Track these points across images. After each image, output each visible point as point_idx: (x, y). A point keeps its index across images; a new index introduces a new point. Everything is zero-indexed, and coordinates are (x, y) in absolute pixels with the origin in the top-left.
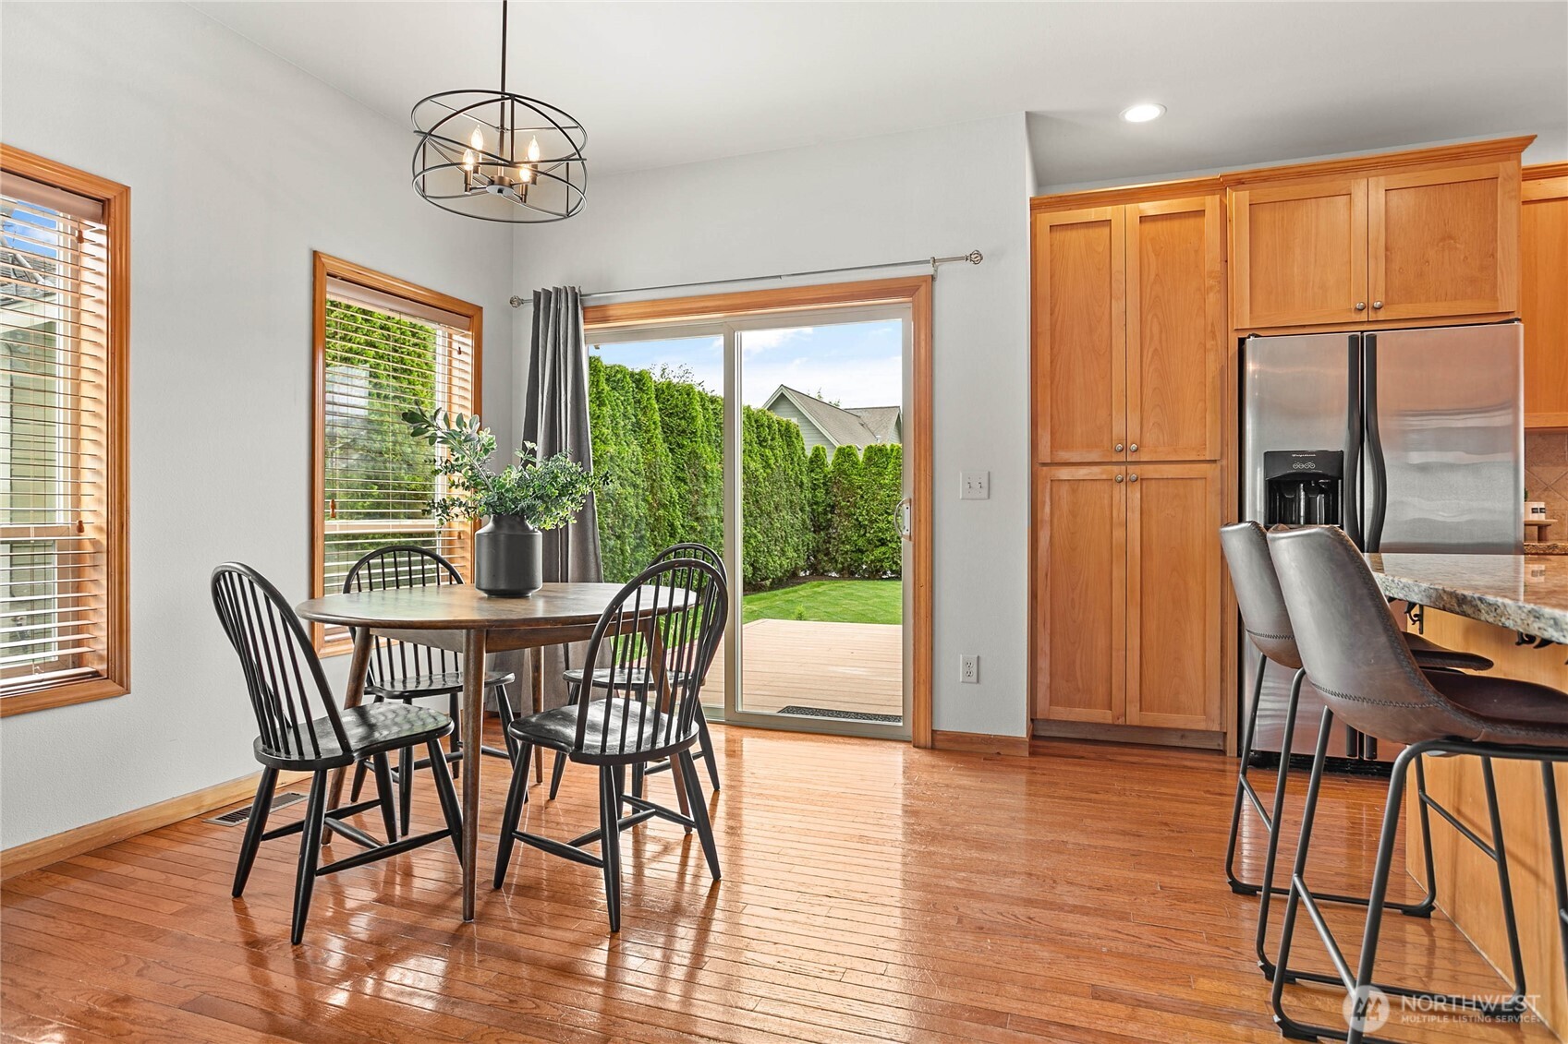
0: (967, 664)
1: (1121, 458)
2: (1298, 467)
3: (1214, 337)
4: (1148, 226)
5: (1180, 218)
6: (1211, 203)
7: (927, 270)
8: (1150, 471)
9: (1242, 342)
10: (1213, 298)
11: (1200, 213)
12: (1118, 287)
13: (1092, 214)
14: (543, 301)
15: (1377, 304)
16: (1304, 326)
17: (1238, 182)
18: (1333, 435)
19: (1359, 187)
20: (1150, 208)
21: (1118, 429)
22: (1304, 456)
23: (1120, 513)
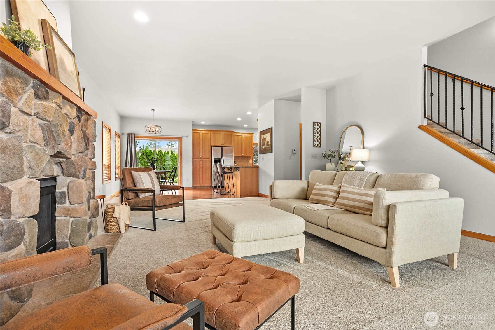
0: (186, 180)
1: (201, 158)
2: (217, 159)
3: (209, 146)
4: (203, 134)
5: (206, 133)
6: (209, 132)
7: (181, 137)
8: (203, 159)
9: (212, 147)
10: (209, 142)
11: (208, 133)
12: (200, 140)
13: (198, 132)
14: (129, 135)
15: (223, 144)
16: (217, 146)
17: (212, 131)
18: (220, 157)
19: (222, 133)
20: (203, 132)
21: (200, 155)
22: (217, 158)
23: (200, 164)
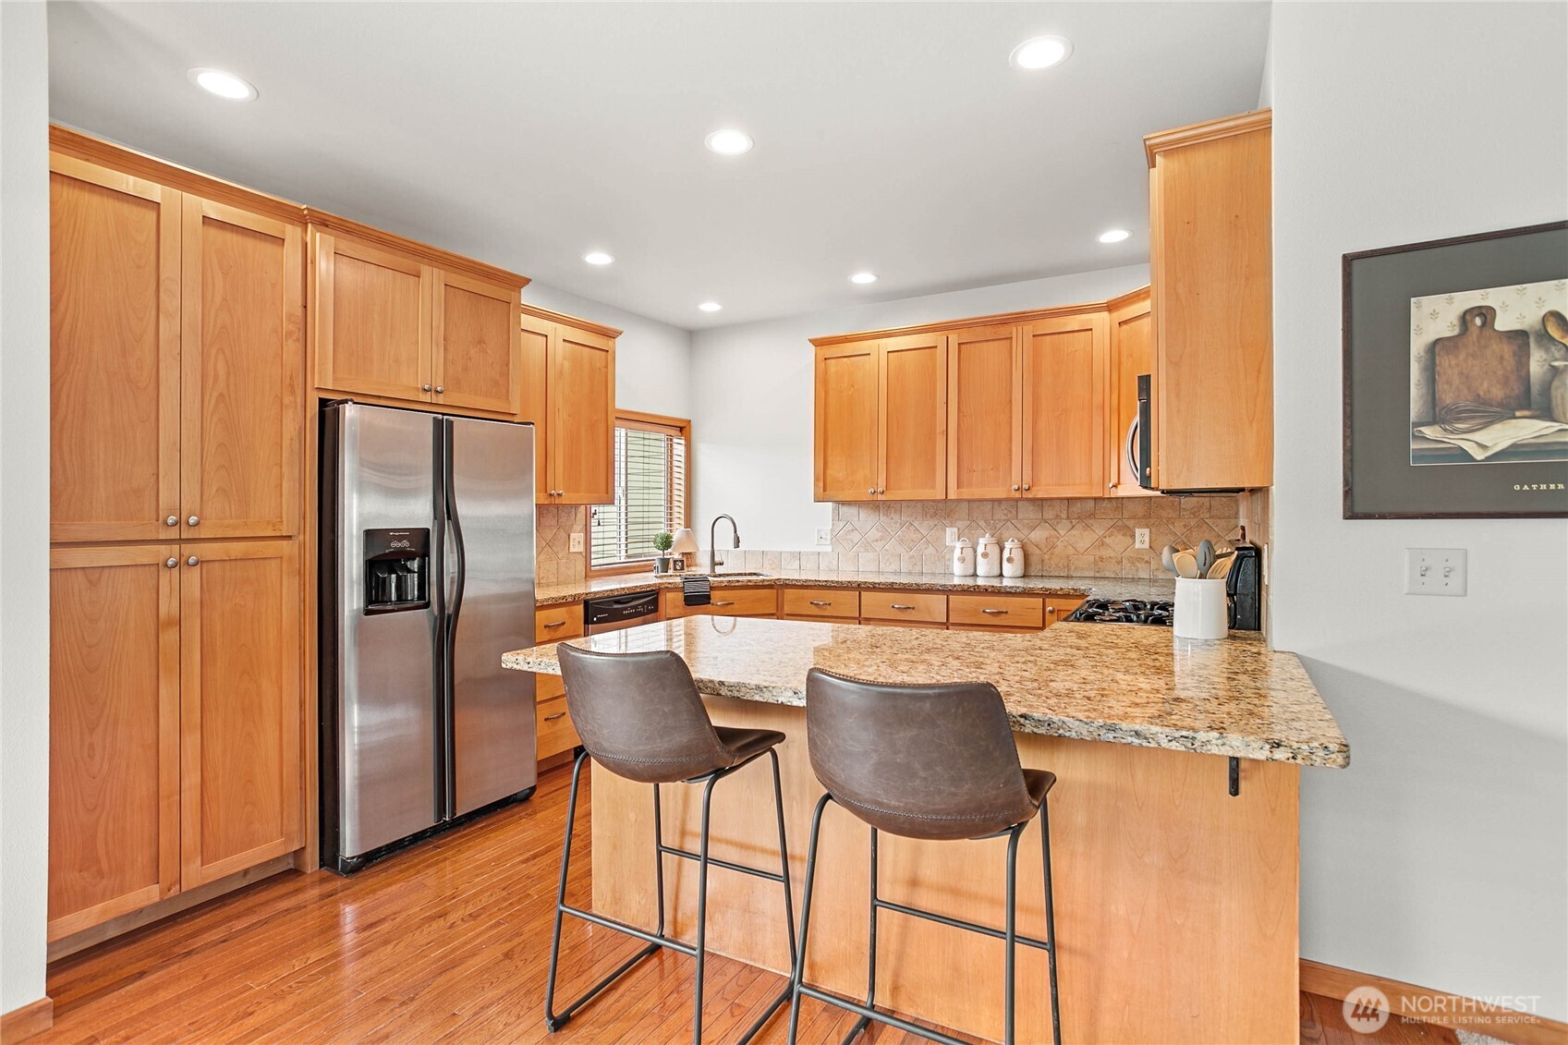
1: (174, 534)
2: (395, 545)
3: (293, 393)
4: (213, 232)
5: (255, 237)
6: (292, 232)
8: (210, 550)
9: (330, 403)
10: (292, 348)
11: (279, 241)
12: (169, 299)
13: (134, 184)
15: (439, 389)
16: (379, 397)
17: (322, 222)
19: (425, 273)
20: (214, 209)
21: (170, 496)
22: (400, 534)
23: (168, 607)
